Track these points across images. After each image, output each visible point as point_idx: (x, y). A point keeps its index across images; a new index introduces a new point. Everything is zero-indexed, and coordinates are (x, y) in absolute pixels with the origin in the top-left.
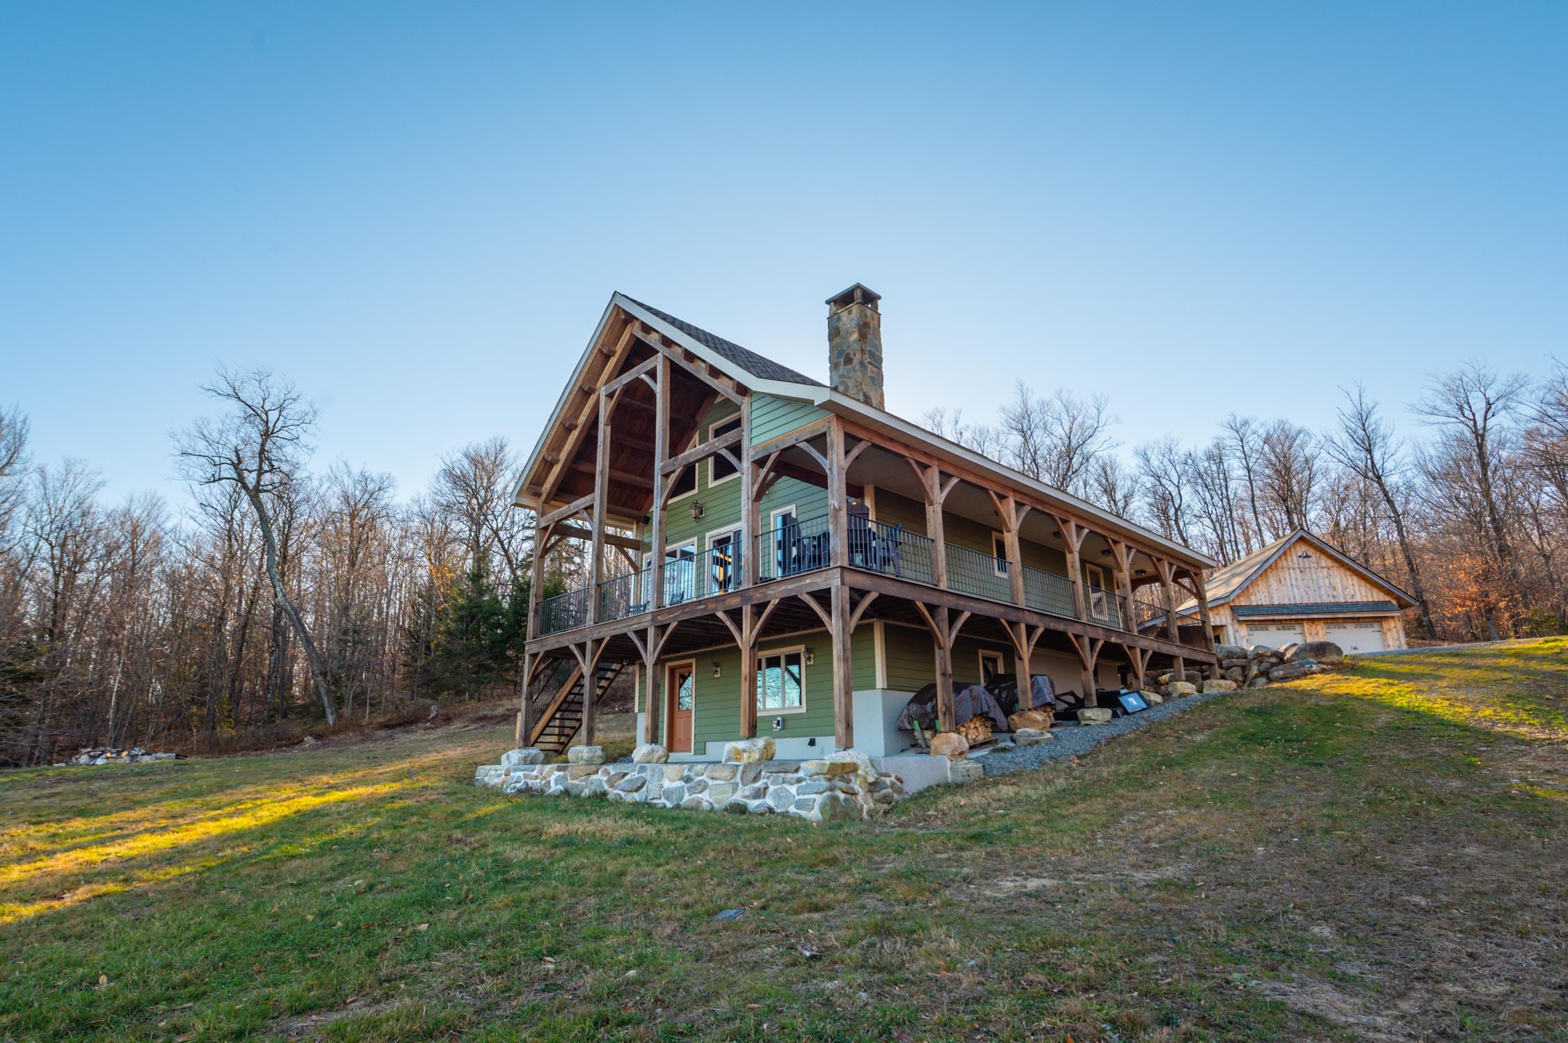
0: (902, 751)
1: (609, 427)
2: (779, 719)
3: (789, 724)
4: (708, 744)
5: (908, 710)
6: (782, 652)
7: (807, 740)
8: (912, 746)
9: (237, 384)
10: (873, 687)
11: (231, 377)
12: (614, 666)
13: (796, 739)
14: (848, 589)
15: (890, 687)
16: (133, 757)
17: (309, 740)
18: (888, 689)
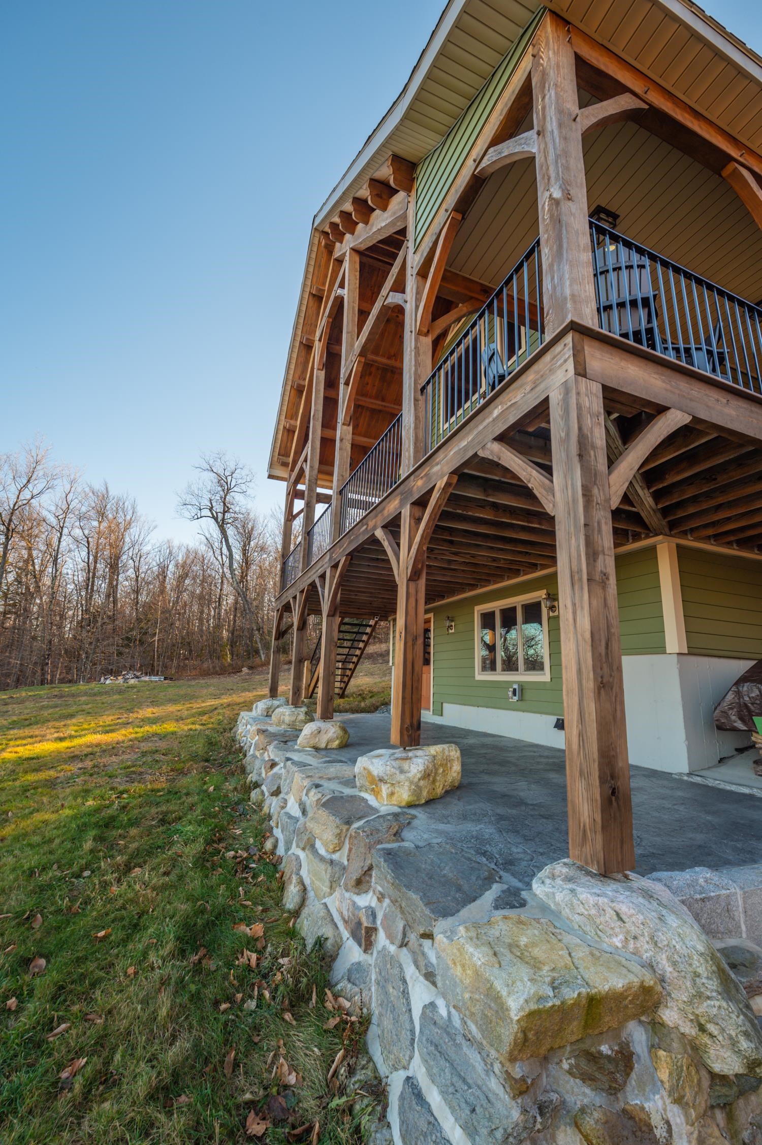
0: (721, 760)
1: (323, 372)
2: (516, 686)
3: (528, 695)
4: (444, 705)
5: (739, 694)
6: (518, 601)
7: (553, 719)
8: (740, 751)
9: (211, 462)
10: (660, 649)
11: (207, 458)
12: (372, 622)
13: (538, 715)
14: (597, 388)
15: (694, 650)
16: (126, 680)
17: (245, 670)
18: (689, 654)
